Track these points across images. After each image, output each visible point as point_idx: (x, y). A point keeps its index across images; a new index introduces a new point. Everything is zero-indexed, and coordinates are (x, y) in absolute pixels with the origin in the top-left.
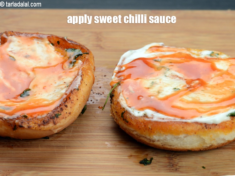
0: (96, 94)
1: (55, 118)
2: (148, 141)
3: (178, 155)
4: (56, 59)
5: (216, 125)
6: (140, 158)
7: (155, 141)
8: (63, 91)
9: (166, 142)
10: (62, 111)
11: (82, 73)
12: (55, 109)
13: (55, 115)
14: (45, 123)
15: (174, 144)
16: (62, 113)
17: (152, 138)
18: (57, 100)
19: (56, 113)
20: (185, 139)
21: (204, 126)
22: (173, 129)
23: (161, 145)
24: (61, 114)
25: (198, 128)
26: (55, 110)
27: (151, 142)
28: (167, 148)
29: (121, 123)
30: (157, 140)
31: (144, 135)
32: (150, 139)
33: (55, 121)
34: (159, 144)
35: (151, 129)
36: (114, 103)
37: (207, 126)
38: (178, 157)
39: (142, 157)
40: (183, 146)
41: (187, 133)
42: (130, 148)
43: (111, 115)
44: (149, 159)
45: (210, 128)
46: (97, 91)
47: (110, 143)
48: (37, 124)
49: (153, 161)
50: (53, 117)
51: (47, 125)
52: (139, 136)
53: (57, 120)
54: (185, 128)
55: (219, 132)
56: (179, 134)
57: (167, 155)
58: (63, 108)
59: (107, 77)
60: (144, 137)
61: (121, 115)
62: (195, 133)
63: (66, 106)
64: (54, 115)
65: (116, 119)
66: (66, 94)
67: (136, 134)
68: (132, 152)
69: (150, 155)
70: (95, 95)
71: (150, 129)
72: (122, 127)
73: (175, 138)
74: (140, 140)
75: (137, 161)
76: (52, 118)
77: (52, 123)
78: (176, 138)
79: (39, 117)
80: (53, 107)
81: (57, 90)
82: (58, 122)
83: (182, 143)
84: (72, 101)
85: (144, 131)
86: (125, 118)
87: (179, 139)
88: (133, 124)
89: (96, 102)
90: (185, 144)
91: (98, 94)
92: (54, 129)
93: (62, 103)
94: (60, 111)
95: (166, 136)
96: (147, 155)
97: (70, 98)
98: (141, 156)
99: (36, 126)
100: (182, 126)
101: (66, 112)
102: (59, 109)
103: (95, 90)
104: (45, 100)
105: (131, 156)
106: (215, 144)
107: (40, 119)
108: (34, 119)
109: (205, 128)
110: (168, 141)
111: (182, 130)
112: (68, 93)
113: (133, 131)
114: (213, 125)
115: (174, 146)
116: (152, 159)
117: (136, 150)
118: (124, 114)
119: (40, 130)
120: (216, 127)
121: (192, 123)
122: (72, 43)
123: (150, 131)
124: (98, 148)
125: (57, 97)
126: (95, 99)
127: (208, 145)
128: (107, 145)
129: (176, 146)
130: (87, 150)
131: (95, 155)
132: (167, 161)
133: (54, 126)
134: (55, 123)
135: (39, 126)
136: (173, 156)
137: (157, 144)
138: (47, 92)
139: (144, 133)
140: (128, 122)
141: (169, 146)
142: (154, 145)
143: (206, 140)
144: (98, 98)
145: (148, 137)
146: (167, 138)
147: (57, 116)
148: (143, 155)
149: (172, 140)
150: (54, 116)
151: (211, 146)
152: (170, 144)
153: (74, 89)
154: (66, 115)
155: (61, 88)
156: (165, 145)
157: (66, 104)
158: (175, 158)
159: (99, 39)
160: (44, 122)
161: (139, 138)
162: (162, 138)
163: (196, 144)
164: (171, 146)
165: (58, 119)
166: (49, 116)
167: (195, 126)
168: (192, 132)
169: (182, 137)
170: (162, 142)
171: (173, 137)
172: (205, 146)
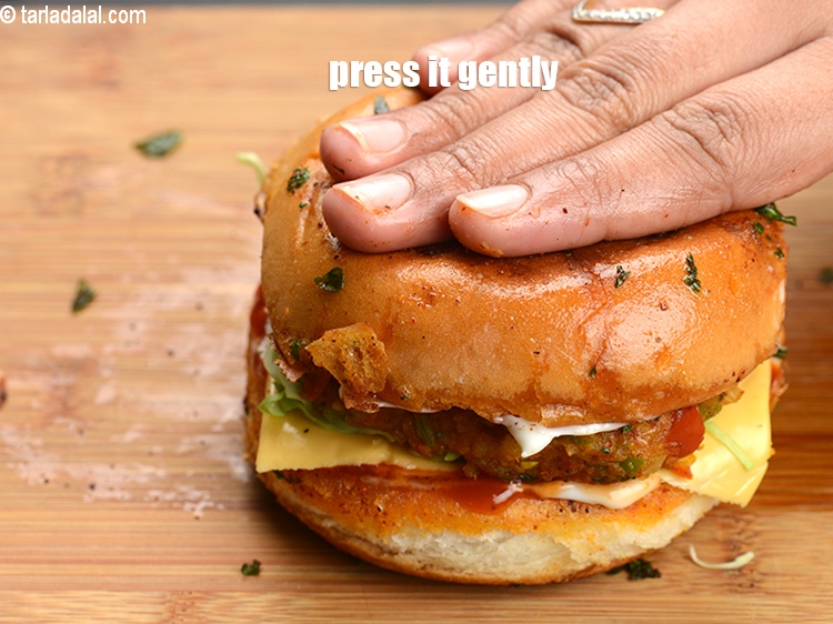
2: (373, 553)
7: (397, 554)
9: (434, 558)
15: (463, 565)
17: (385, 542)
20: (501, 547)
21: (564, 502)
22: (458, 514)
23: (419, 566)
27: (385, 557)
28: (439, 577)
30: (403, 551)
31: (358, 533)
32: (381, 549)
34: (411, 562)
37: (577, 504)
40: (494, 570)
41: (508, 527)
45: (587, 511)
52: (344, 535)
55: (616, 525)
56: (478, 531)
60: (359, 538)
62: (535, 528)
67: (333, 528)
71: (380, 514)
72: (286, 500)
73: (465, 542)
74: (348, 547)
78: (469, 544)
83: (489, 560)
85: (361, 521)
87: (479, 548)
88: (322, 496)
90: (500, 563)
95: (435, 536)
109: (569, 509)
110: (443, 555)
113: (322, 518)
115: (462, 571)
123: (381, 519)
127: (582, 567)
129: (470, 571)
137: (404, 563)
139: (361, 525)
141: (446, 569)
142: (394, 564)
143: (572, 550)
145: (375, 541)
146: (437, 543)
151: (589, 568)
152: (449, 565)
156: (432, 566)
161: (343, 542)
162: (419, 545)
163: (540, 562)
164: (452, 569)
167: (534, 505)
168: (523, 524)
169: (491, 541)
170: (420, 557)
171: (460, 541)
172: (569, 568)
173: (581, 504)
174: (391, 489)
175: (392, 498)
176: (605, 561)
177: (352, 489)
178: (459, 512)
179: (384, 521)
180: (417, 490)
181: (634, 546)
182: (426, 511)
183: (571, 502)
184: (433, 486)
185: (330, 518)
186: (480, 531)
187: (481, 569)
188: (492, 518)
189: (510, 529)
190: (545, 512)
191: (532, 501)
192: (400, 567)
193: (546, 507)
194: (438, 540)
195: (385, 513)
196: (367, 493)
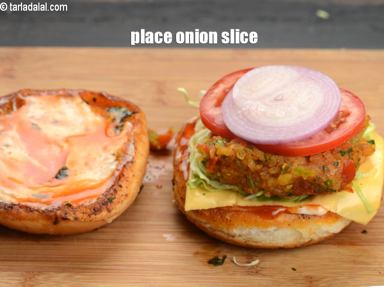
1: (109, 204)
3: (260, 253)
4: (95, 123)
6: (209, 256)
7: (235, 237)
8: (113, 167)
10: (117, 193)
11: (134, 140)
12: (108, 191)
13: (108, 199)
14: (96, 211)
15: (261, 240)
16: (117, 196)
18: (108, 179)
19: (109, 196)
24: (115, 198)
26: (107, 193)
30: (238, 235)
31: (220, 229)
33: (108, 207)
38: (260, 255)
39: (212, 254)
42: (195, 243)
44: (221, 258)
48: (86, 213)
49: (226, 260)
50: (105, 202)
51: (99, 213)
52: (214, 230)
53: (111, 206)
55: (320, 223)
57: (245, 253)
58: (117, 189)
60: (220, 231)
63: (121, 186)
64: (106, 200)
66: (118, 170)
67: (209, 228)
68: (198, 248)
69: (224, 252)
71: (228, 221)
72: (190, 218)
73: (262, 231)
75: (205, 260)
76: (105, 204)
77: (106, 211)
79: (87, 204)
80: (103, 189)
81: (104, 166)
82: (113, 209)
84: (128, 179)
87: (267, 234)
88: (205, 215)
90: (276, 239)
92: (108, 218)
93: (115, 183)
94: (113, 193)
96: (219, 252)
97: (123, 175)
98: (210, 253)
99: (86, 216)
101: (122, 194)
102: (112, 191)
104: (91, 181)
105: (197, 253)
107: (89, 206)
108: (80, 208)
109: (302, 218)
110: (253, 236)
112: (120, 168)
115: (260, 243)
116: (225, 257)
117: (204, 245)
119: (91, 221)
122: (115, 99)
123: (229, 223)
124: (153, 242)
125: (107, 174)
127: (307, 241)
128: (165, 238)
130: (139, 245)
131: (149, 251)
133: (109, 215)
134: (109, 211)
135: (89, 216)
136: (254, 254)
138: (91, 169)
143: (303, 233)
145: (226, 231)
146: (251, 232)
147: (110, 201)
148: (213, 252)
149: (258, 235)
150: (107, 202)
151: (310, 242)
153: (128, 163)
154: (123, 198)
155: (110, 163)
157: (120, 183)
158: (257, 257)
160: (94, 210)
161: (214, 233)
163: (290, 239)
165: (113, 205)
166: (101, 202)
167: (288, 216)
168: (284, 224)
169: (272, 231)
170: (244, 237)
171: (260, 231)
172: (302, 241)
173: (307, 215)
174: (232, 211)
175: (233, 215)
176: (316, 238)
177: (217, 212)
178: (259, 219)
179: (230, 224)
180: (242, 211)
181: (327, 232)
182: (246, 219)
183: (303, 215)
184: (249, 209)
185: (209, 223)
186: (267, 227)
187: (268, 242)
188: (271, 221)
189: (279, 226)
190: (293, 219)
191: (287, 215)
192: (236, 242)
193: (293, 217)
195: (230, 221)
196: (223, 213)
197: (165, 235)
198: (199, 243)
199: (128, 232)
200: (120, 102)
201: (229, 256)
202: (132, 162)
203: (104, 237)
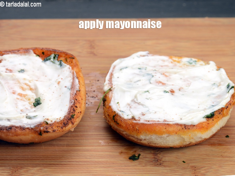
0: (91, 97)
1: (72, 119)
2: (136, 140)
3: (162, 151)
5: (194, 126)
6: (129, 154)
7: (142, 140)
9: (151, 141)
13: (71, 116)
15: (158, 143)
17: (139, 137)
19: (72, 114)
20: (168, 138)
21: (183, 127)
22: (157, 130)
23: (148, 143)
24: (75, 115)
25: (179, 129)
26: (69, 112)
27: (139, 141)
28: (152, 146)
29: (113, 124)
32: (137, 138)
33: (72, 121)
34: (145, 142)
35: (138, 130)
36: (107, 107)
37: (186, 127)
38: (162, 153)
40: (166, 144)
41: (169, 133)
42: (120, 146)
43: (104, 117)
44: (137, 155)
45: (189, 129)
46: (91, 95)
47: (104, 141)
49: (140, 157)
51: (67, 126)
52: (128, 136)
54: (168, 129)
55: (196, 132)
56: (162, 134)
57: (152, 152)
58: (75, 109)
59: (100, 81)
60: (132, 136)
61: (112, 118)
62: (176, 133)
63: (76, 107)
64: (70, 117)
65: (108, 121)
67: (126, 134)
68: (122, 149)
69: (138, 151)
70: (89, 98)
72: (114, 127)
74: (130, 139)
75: (127, 157)
76: (70, 119)
77: (71, 124)
82: (75, 122)
83: (165, 141)
84: (79, 102)
85: (133, 132)
86: (116, 120)
87: (162, 138)
88: (123, 126)
89: (91, 105)
90: (167, 142)
91: (93, 97)
92: (72, 128)
93: (72, 105)
94: (74, 112)
95: (151, 135)
96: (135, 151)
97: (76, 99)
98: (130, 152)
99: (60, 129)
100: (165, 127)
101: (78, 112)
103: (90, 94)
105: (121, 153)
106: (193, 141)
107: (60, 122)
109: (184, 128)
110: (153, 140)
111: (164, 130)
113: (123, 131)
114: (192, 126)
115: (158, 144)
116: (139, 155)
117: (126, 147)
118: (115, 117)
119: (63, 131)
120: (194, 127)
121: (173, 124)
124: (93, 146)
126: (90, 102)
127: (188, 143)
128: (101, 143)
129: (160, 144)
130: (84, 148)
131: (91, 152)
132: (153, 157)
133: (73, 126)
134: (73, 124)
135: (62, 128)
136: (158, 152)
139: (133, 133)
140: (118, 124)
141: (154, 144)
142: (141, 143)
143: (185, 138)
144: (93, 101)
145: (136, 137)
147: (72, 117)
148: (132, 152)
149: (156, 139)
151: (190, 144)
152: (155, 143)
153: (77, 91)
156: (150, 143)
157: (76, 105)
158: (160, 154)
159: (92, 47)
160: (64, 124)
162: (147, 138)
163: (177, 142)
164: (156, 144)
165: (74, 119)
166: (67, 118)
167: (176, 127)
168: (173, 132)
169: (165, 136)
170: (148, 141)
171: (157, 137)
174: (140, 124)
175: (140, 126)
177: (130, 124)
181: (201, 138)
182: (149, 129)
185: (125, 131)
187: (163, 144)
192: (143, 144)
194: (152, 137)
196: (134, 125)
197: (100, 141)
198: (122, 146)
199: (76, 140)
200: (61, 52)
201: (142, 154)
202: (79, 91)
203: (61, 143)
